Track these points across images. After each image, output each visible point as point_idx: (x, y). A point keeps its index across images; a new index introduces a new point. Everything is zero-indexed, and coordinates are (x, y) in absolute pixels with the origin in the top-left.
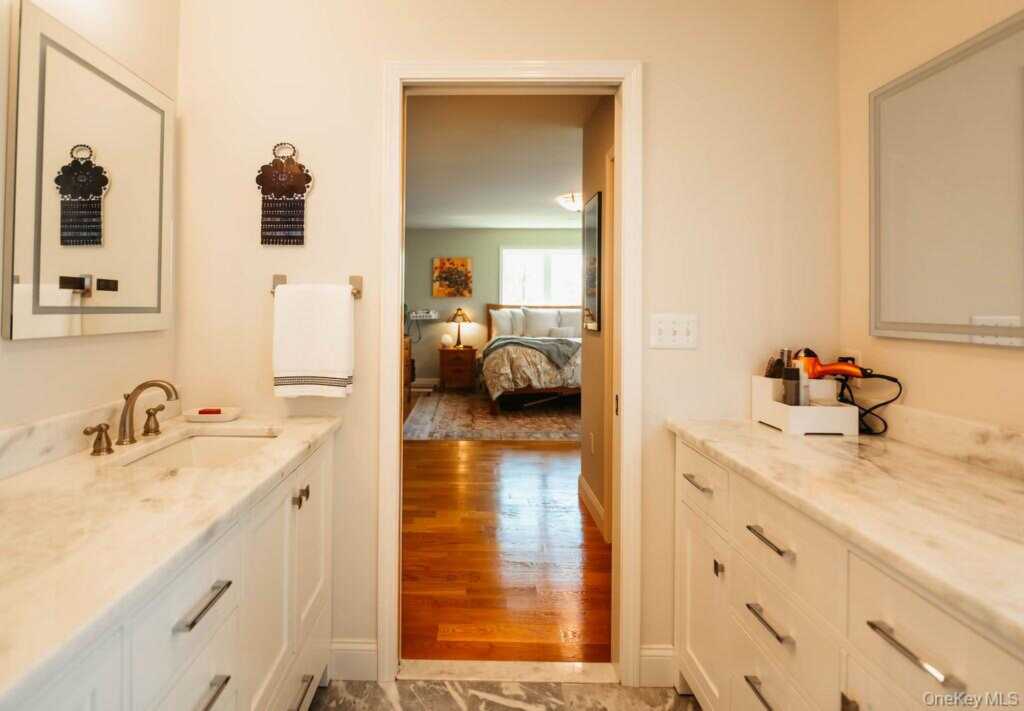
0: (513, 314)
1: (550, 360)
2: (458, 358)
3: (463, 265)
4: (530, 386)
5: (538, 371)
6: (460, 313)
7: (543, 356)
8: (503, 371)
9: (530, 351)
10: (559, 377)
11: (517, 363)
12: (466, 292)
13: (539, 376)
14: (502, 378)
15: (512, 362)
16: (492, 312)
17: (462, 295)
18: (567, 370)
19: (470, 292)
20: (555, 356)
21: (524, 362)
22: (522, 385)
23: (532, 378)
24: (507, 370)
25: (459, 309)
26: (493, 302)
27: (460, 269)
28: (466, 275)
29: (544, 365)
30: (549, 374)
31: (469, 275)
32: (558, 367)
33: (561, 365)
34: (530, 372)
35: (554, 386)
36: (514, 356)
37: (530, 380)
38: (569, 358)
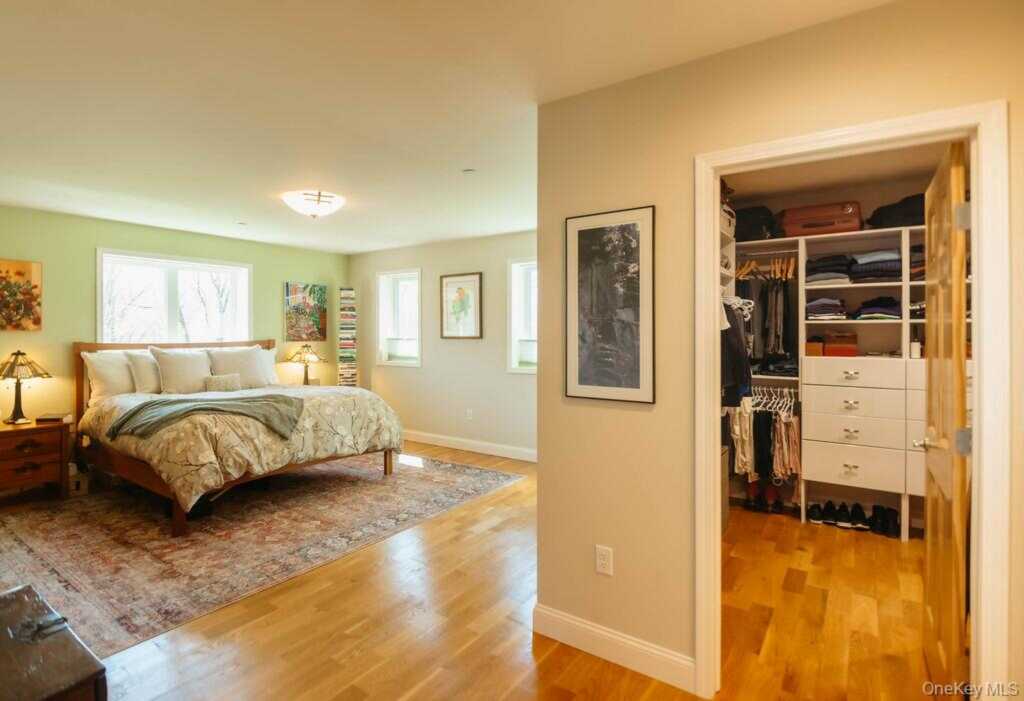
0: (130, 357)
1: (271, 429)
2: (34, 444)
3: (19, 274)
4: (247, 473)
5: (256, 449)
6: (21, 359)
7: (260, 425)
8: (203, 459)
9: (238, 419)
10: (286, 451)
11: (224, 441)
12: (27, 323)
13: (259, 456)
14: (204, 471)
15: (215, 442)
16: (85, 354)
17: (18, 327)
18: (295, 438)
19: (37, 321)
20: (276, 422)
21: (232, 439)
22: (235, 474)
23: (251, 460)
24: (208, 456)
25: (18, 354)
26: (87, 339)
27: (14, 279)
28: (27, 293)
29: (263, 438)
30: (271, 450)
31: (35, 292)
32: (283, 437)
33: (287, 433)
34: (246, 452)
35: (280, 466)
36: (215, 431)
37: (249, 464)
38: (296, 422)
